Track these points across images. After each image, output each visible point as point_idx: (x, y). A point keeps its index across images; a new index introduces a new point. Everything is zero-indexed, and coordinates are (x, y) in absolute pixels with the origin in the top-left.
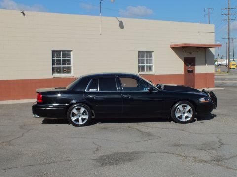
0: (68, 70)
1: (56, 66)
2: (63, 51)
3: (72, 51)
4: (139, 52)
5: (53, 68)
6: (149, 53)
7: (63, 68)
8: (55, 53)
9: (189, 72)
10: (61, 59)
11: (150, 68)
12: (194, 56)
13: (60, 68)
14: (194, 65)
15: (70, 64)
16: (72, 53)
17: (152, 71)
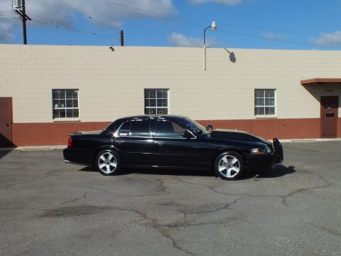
1: (150, 107)
2: (158, 90)
3: (169, 89)
4: (256, 90)
5: (145, 109)
6: (271, 92)
8: (148, 93)
9: (328, 115)
10: (155, 100)
11: (272, 111)
12: (336, 95)
13: (155, 109)
14: (337, 106)
15: (166, 105)
16: (168, 92)
17: (274, 114)
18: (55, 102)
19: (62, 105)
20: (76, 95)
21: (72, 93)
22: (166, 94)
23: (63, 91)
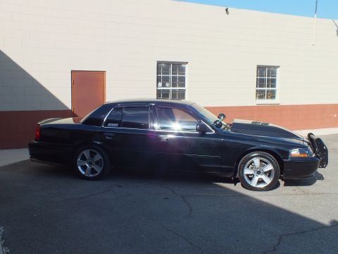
0: (272, 95)
1: (258, 88)
2: (269, 67)
3: (279, 67)
5: (257, 91)
7: (268, 91)
10: (266, 78)
13: (264, 91)
15: (274, 86)
16: (278, 70)
18: (158, 80)
19: (167, 84)
20: (182, 71)
21: (178, 67)
22: (275, 73)
23: (168, 64)
